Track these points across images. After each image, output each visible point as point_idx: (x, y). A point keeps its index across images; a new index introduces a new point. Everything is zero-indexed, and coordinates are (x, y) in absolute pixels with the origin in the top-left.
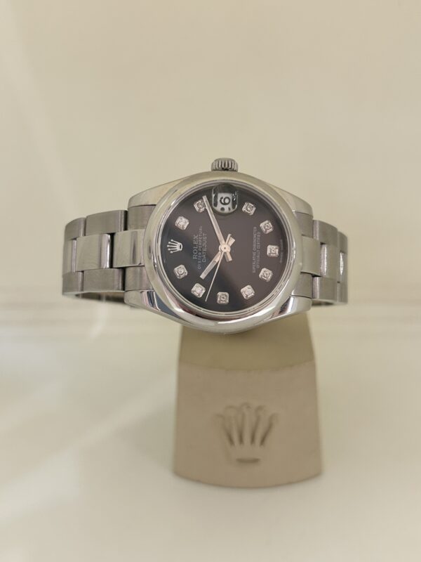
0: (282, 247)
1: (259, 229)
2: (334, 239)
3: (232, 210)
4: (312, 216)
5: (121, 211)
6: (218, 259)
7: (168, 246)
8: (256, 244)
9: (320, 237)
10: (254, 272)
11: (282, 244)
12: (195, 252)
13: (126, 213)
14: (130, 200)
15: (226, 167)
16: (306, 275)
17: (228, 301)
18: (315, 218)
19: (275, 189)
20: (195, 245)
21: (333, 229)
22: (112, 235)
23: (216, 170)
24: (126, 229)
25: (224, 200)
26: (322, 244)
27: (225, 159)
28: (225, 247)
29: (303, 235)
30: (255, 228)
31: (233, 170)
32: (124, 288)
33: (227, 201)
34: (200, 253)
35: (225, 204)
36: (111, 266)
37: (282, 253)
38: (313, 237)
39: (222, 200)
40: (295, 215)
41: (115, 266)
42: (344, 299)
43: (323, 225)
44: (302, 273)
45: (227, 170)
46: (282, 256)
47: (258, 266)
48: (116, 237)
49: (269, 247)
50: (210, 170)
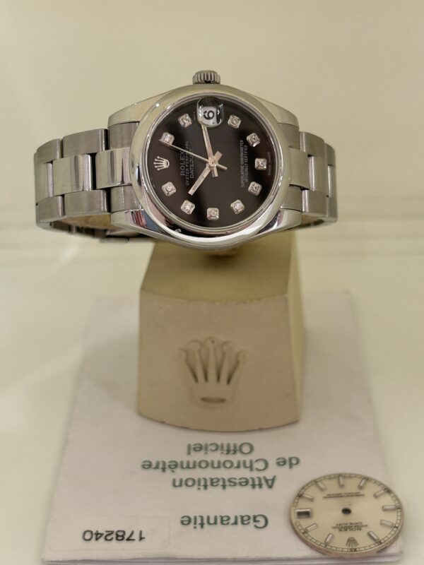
0: (270, 159)
1: (246, 143)
2: (321, 151)
3: (216, 124)
4: (298, 128)
5: (102, 130)
6: (205, 174)
7: (155, 163)
8: (243, 158)
9: (306, 149)
10: (243, 186)
11: (269, 156)
12: (182, 168)
13: (106, 131)
14: (110, 118)
15: (208, 79)
16: (294, 188)
17: (217, 217)
18: (301, 130)
19: (260, 100)
20: (182, 162)
21: (320, 141)
22: (93, 156)
23: (198, 83)
24: (107, 148)
25: (208, 115)
26: (309, 156)
27: (207, 71)
28: (213, 161)
29: (290, 147)
30: (242, 141)
31: (216, 83)
32: (109, 209)
33: (211, 115)
34: (187, 170)
35: (209, 118)
36: (94, 187)
37: (270, 166)
38: (299, 149)
39: (206, 115)
40: (282, 127)
41: (99, 186)
42: (334, 214)
43: (309, 136)
44: (291, 185)
45: (210, 82)
46: (270, 169)
47: (247, 180)
48: (97, 157)
49: (257, 160)
50: (192, 84)
